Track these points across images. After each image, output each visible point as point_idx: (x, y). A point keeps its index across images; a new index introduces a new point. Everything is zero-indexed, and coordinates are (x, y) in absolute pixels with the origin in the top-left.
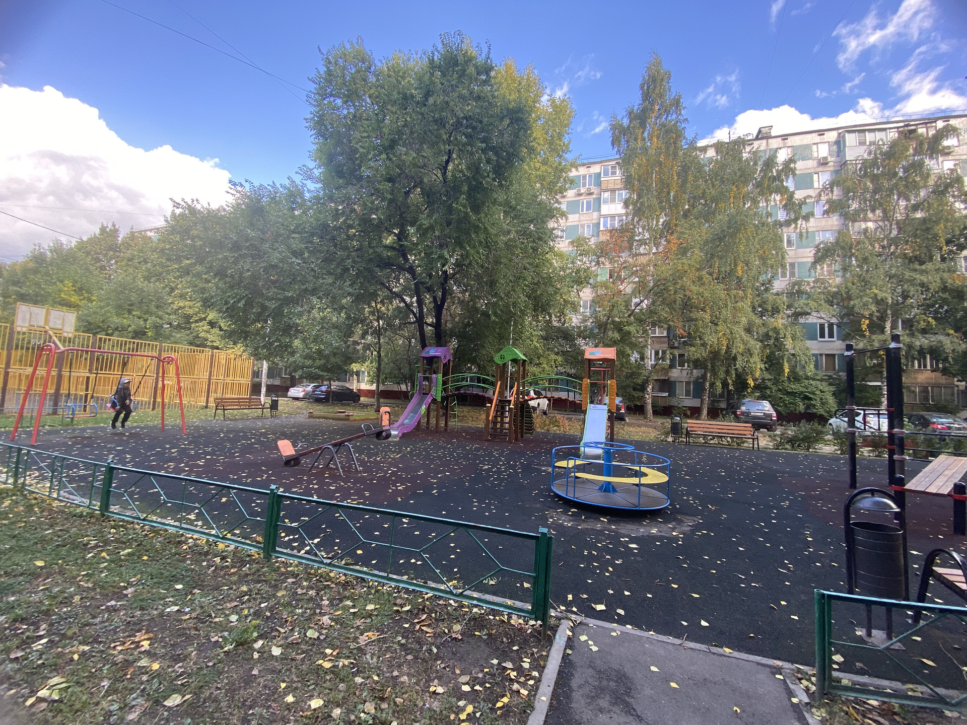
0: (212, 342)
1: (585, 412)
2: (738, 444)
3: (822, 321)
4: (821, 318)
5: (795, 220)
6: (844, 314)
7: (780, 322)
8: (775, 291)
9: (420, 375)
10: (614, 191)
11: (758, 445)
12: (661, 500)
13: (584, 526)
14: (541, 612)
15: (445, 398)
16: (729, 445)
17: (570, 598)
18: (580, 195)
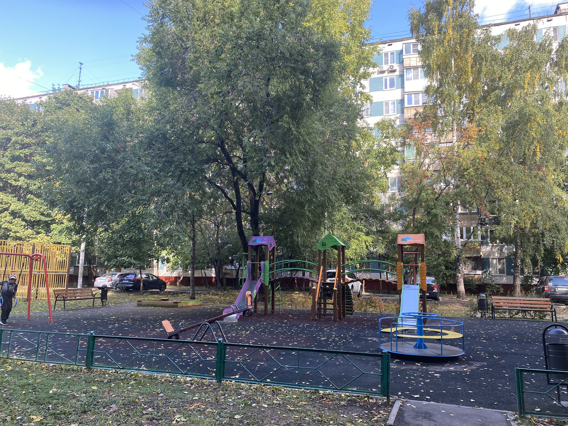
0: (15, 232)
1: (399, 293)
2: (540, 317)
9: (249, 262)
10: (416, 68)
11: (556, 318)
12: (458, 352)
13: (405, 367)
14: (386, 391)
15: (272, 283)
16: (533, 319)
17: (400, 393)
18: (383, 72)
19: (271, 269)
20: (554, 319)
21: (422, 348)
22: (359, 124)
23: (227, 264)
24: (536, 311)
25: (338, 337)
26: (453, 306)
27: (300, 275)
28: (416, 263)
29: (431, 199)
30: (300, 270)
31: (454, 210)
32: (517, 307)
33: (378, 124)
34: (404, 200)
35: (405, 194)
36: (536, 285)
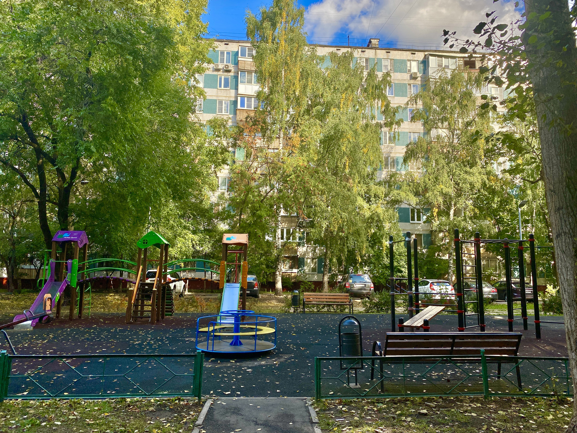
2: (341, 311)
4: (410, 205)
9: (52, 260)
10: (250, 72)
11: (353, 310)
12: (270, 346)
13: (219, 366)
14: (198, 392)
15: (82, 284)
16: (335, 312)
17: (212, 392)
18: (218, 70)
19: (80, 269)
20: (351, 311)
21: (237, 345)
22: (190, 119)
23: (25, 263)
24: (338, 305)
25: (153, 340)
26: (271, 303)
27: (117, 275)
28: (240, 262)
29: (256, 201)
30: (118, 270)
31: (277, 212)
32: (323, 302)
33: (210, 121)
34: (232, 200)
35: (233, 195)
36: (339, 282)
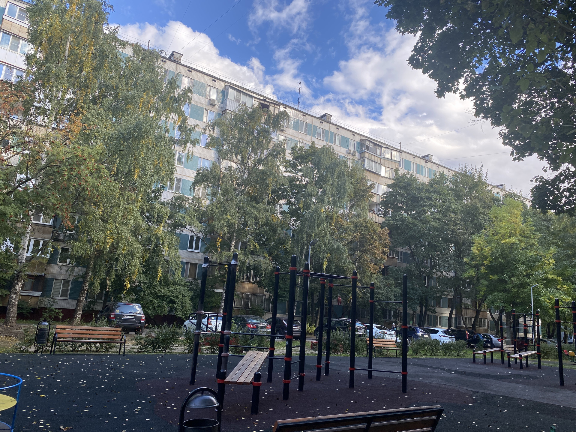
2: (106, 350)
3: (192, 234)
4: (192, 231)
5: (186, 142)
6: (208, 231)
7: (161, 229)
8: (162, 200)
10: (17, 37)
11: (124, 349)
16: (97, 351)
32: (82, 338)
